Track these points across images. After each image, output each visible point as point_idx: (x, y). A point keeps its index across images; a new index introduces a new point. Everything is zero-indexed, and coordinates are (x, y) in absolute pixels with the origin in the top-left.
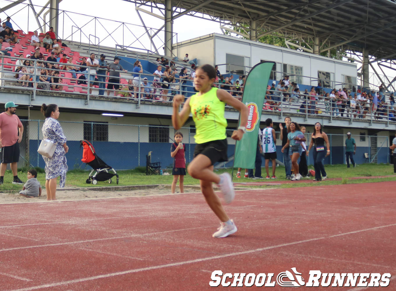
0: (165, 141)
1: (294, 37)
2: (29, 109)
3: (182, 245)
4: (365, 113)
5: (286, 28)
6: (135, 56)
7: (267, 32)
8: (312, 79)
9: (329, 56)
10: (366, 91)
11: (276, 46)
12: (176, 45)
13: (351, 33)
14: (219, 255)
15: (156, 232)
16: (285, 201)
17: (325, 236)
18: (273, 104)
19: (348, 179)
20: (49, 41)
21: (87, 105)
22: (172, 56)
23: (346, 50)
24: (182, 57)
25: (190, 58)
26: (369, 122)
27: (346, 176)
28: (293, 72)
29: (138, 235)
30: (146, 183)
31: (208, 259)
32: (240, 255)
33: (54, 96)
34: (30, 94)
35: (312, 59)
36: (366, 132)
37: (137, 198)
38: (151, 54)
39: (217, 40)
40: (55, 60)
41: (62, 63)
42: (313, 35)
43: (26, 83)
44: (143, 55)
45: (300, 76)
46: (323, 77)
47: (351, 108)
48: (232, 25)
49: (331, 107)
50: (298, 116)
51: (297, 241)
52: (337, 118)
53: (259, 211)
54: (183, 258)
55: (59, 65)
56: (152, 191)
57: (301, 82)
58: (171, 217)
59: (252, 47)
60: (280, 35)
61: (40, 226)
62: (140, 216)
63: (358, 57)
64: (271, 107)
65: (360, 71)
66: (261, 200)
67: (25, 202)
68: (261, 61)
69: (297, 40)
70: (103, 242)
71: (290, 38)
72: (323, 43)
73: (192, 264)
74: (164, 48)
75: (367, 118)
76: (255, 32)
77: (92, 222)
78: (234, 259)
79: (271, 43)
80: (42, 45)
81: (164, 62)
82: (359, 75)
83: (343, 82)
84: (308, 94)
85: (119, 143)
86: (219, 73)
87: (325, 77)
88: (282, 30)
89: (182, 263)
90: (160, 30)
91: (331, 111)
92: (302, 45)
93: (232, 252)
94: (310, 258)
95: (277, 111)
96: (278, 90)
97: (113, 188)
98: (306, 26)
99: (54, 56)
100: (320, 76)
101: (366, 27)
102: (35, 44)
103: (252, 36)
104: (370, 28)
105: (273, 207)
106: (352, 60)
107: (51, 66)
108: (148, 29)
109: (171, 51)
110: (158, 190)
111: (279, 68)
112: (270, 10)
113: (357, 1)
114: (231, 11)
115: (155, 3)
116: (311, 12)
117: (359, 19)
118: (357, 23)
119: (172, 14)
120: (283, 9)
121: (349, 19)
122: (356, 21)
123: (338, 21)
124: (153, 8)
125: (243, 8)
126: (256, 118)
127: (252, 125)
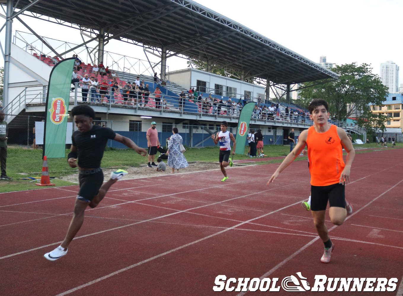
2: (107, 115)
5: (229, 65)
12: (168, 73)
21: (136, 113)
22: (165, 79)
28: (231, 91)
33: (120, 108)
34: (107, 106)
35: (242, 84)
36: (271, 127)
39: (192, 72)
42: (241, 69)
45: (236, 94)
57: (236, 97)
59: (211, 76)
63: (264, 82)
65: (265, 90)
69: (231, 71)
71: (227, 70)
74: (160, 74)
76: (210, 67)
79: (215, 72)
80: (99, 73)
90: (158, 64)
92: (234, 74)
98: (238, 64)
100: (245, 94)
103: (208, 69)
104: (273, 67)
108: (152, 64)
109: (165, 77)
111: (224, 89)
112: (220, 54)
113: (270, 53)
114: (198, 54)
115: (155, 47)
116: (243, 57)
117: (268, 62)
118: (267, 64)
119: (166, 55)
120: (226, 54)
121: (262, 61)
122: (266, 63)
123: (256, 62)
124: (154, 51)
125: (205, 53)
126: (246, 129)
127: (243, 133)
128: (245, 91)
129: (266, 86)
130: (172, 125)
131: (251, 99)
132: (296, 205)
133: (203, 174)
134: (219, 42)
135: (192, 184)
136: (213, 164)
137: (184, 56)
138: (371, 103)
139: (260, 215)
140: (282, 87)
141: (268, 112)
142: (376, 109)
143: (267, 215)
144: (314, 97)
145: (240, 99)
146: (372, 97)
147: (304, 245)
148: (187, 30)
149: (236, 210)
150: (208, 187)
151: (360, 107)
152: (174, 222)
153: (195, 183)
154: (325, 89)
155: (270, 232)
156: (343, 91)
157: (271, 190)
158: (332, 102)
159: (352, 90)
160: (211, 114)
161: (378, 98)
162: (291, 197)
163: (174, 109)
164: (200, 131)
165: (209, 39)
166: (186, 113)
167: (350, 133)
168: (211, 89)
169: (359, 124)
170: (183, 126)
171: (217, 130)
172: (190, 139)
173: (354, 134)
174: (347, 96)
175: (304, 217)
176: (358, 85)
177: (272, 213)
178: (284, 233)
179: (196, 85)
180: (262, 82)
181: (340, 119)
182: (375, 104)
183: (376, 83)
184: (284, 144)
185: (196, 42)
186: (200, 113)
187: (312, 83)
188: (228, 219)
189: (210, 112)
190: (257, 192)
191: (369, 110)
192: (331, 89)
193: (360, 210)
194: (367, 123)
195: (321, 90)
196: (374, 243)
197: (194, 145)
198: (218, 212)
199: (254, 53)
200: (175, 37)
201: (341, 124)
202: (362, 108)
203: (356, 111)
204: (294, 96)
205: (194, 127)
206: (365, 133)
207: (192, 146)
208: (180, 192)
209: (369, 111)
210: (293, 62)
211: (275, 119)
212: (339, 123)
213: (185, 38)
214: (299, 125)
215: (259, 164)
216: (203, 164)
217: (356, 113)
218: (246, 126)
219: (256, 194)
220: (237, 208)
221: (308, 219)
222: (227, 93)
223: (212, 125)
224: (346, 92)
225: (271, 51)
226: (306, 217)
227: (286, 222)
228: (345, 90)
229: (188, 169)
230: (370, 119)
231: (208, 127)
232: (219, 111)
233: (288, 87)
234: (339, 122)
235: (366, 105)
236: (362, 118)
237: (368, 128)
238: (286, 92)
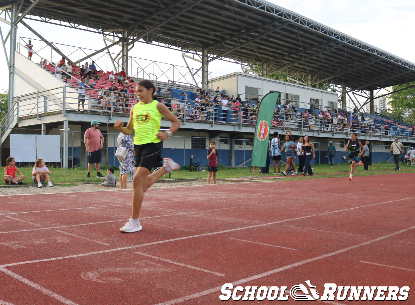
0: (203, 148)
1: (293, 74)
2: (108, 126)
3: (216, 221)
4: (343, 127)
5: (288, 68)
6: (182, 88)
7: (274, 71)
8: (306, 104)
9: (318, 87)
10: (344, 112)
11: (281, 81)
12: (210, 80)
13: (334, 71)
14: (242, 227)
15: (197, 211)
16: (288, 190)
17: (316, 214)
18: (279, 122)
19: (331, 174)
20: (122, 78)
22: (207, 88)
23: (330, 83)
24: (215, 89)
25: (220, 89)
26: (346, 134)
27: (330, 172)
28: (292, 99)
29: (185, 213)
30: (190, 177)
31: (234, 230)
32: (256, 227)
34: (108, 115)
35: (306, 90)
37: (183, 188)
38: (193, 87)
39: (239, 77)
40: (126, 91)
41: (130, 93)
42: (307, 73)
43: (105, 107)
44: (187, 88)
45: (297, 102)
46: (313, 103)
47: (333, 124)
48: (250, 66)
49: (320, 124)
50: (296, 130)
51: (297, 217)
52: (323, 131)
53: (270, 197)
54: (216, 229)
55: (128, 94)
56: (194, 182)
57: (298, 106)
58: (208, 200)
59: (264, 81)
60: (283, 73)
61: (116, 207)
62: (186, 200)
63: (339, 88)
64: (277, 124)
65: (340, 98)
66: (270, 189)
67: (105, 190)
68: (270, 91)
69: (295, 76)
70: (160, 218)
71: (290, 75)
72: (314, 79)
73: (223, 233)
74: (202, 83)
75: (345, 131)
76: (265, 71)
77: (152, 204)
78: (252, 230)
79: (277, 78)
80: (117, 81)
81: (202, 92)
82: (339, 101)
83: (328, 106)
84: (303, 114)
85: (171, 149)
86: (241, 100)
87: (315, 102)
88: (285, 69)
89: (216, 233)
90: (199, 70)
91: (320, 127)
92: (299, 80)
93: (251, 225)
94: (306, 229)
95: (282, 126)
96: (282, 111)
97: (166, 181)
98: (302, 66)
99: (125, 88)
100: (312, 102)
101: (344, 67)
102: (112, 80)
103: (264, 73)
104: (347, 68)
105: (279, 194)
106: (335, 91)
107: (123, 95)
108: (191, 69)
109: (207, 85)
110: (198, 182)
112: (277, 55)
113: (338, 49)
114: (249, 56)
115: (195, 51)
116: (305, 57)
117: (339, 61)
118: (338, 65)
119: (207, 59)
120: (285, 55)
121: (332, 61)
122: (337, 63)
123: (325, 63)
124: (194, 55)
125: (257, 54)
128: (310, 99)
130: (205, 139)
131: (320, 108)
134: (271, 39)
137: (232, 60)
140: (364, 95)
145: (304, 108)
148: (228, 26)
165: (259, 35)
166: (219, 123)
170: (222, 140)
172: (231, 157)
179: (244, 92)
185: (241, 40)
186: (240, 123)
197: (236, 165)
199: (319, 50)
200: (215, 36)
207: (234, 165)
210: (372, 59)
213: (229, 37)
218: (267, 126)
225: (339, 46)
233: (372, 94)
238: (369, 100)
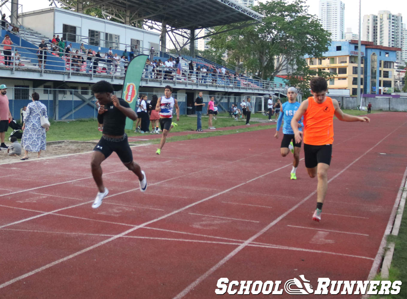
0: (26, 98)
7: (91, 6)
9: (137, 26)
12: (21, 15)
23: (149, 20)
28: (112, 40)
35: (127, 29)
39: (57, 13)
42: (126, 8)
45: (118, 44)
59: (83, 19)
68: (89, 31)
72: (133, 16)
74: (10, 16)
76: (81, 5)
100: (132, 43)
103: (79, 8)
104: (172, 5)
109: (17, 20)
111: (102, 37)
126: (134, 94)
127: (131, 99)
128: (131, 40)
129: (160, 33)
130: (29, 89)
131: (141, 51)
132: (210, 199)
133: (76, 158)
135: (60, 173)
136: (89, 144)
138: (307, 54)
139: (159, 216)
140: (183, 34)
141: (165, 69)
142: (314, 63)
143: (169, 215)
144: (229, 48)
145: (124, 50)
146: (309, 46)
147: (223, 257)
149: (125, 210)
150: (84, 177)
151: (292, 60)
152: (37, 230)
153: (64, 172)
154: (244, 36)
155: (175, 240)
156: (268, 38)
157: (174, 180)
158: (254, 54)
159: (281, 36)
160: (85, 72)
161: (317, 47)
162: (202, 189)
163: (31, 67)
164: (69, 97)
166: (49, 72)
167: (279, 97)
168: (83, 38)
169: (291, 84)
170: (44, 90)
171: (92, 96)
172: (55, 109)
173: (285, 98)
174: (275, 44)
175: (222, 218)
176: (289, 30)
177: (177, 212)
178: (195, 241)
179: (61, 31)
180: (155, 26)
181: (265, 78)
182: (313, 55)
183: (314, 27)
184: (188, 114)
186: (68, 71)
187: (225, 28)
188: (114, 223)
189: (83, 70)
190: (153, 183)
191: (305, 64)
192: (252, 35)
193: (299, 204)
194: (303, 83)
195: (239, 36)
196: (320, 252)
197: (60, 117)
198: (101, 214)
201: (267, 85)
202: (295, 62)
203: (287, 66)
204: (201, 45)
205: (60, 92)
206: (300, 97)
207: (57, 118)
208: (44, 185)
209: (305, 66)
211: (174, 79)
212: (263, 83)
214: (208, 87)
215: (154, 143)
216: (76, 145)
217: (287, 69)
218: (135, 89)
219: (153, 186)
220: (126, 207)
221: (227, 219)
222: (106, 43)
223: (87, 89)
224: (273, 39)
226: (224, 216)
227: (197, 225)
228: (271, 37)
229: (54, 151)
230: (306, 77)
231: (80, 91)
232: (95, 68)
233: (193, 33)
234: (263, 81)
235: (301, 57)
236: (296, 76)
237: (303, 89)
238: (190, 40)
